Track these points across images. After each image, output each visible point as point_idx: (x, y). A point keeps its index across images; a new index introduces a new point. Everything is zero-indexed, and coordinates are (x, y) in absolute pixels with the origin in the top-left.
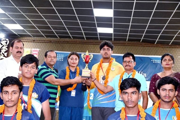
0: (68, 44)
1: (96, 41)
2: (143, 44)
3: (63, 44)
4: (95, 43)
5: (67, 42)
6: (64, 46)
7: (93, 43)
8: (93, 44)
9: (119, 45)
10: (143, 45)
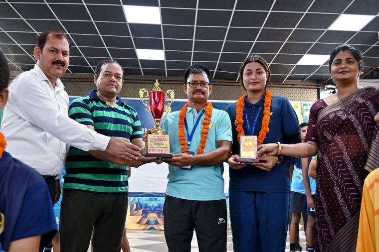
0: (87, 83)
1: (137, 77)
2: (217, 81)
3: (79, 83)
4: (135, 80)
5: (85, 80)
6: (81, 86)
7: (132, 80)
8: (132, 83)
9: (169, 84)
10: (217, 83)
